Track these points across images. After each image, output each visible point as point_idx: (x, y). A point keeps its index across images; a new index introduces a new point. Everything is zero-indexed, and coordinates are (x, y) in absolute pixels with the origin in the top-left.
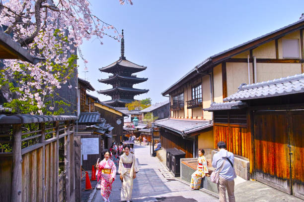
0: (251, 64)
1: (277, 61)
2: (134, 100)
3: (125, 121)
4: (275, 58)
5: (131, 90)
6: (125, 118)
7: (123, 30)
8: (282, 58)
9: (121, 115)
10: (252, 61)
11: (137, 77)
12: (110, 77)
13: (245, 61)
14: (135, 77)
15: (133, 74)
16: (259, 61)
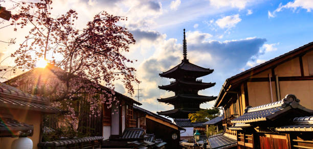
0: (274, 82)
1: (303, 78)
2: (199, 109)
3: (182, 135)
4: (300, 75)
5: (196, 98)
6: (181, 131)
7: (184, 30)
8: (308, 75)
9: (177, 129)
10: (274, 79)
11: (203, 82)
12: (172, 83)
13: (267, 80)
14: (200, 82)
15: (198, 79)
16: (281, 79)
